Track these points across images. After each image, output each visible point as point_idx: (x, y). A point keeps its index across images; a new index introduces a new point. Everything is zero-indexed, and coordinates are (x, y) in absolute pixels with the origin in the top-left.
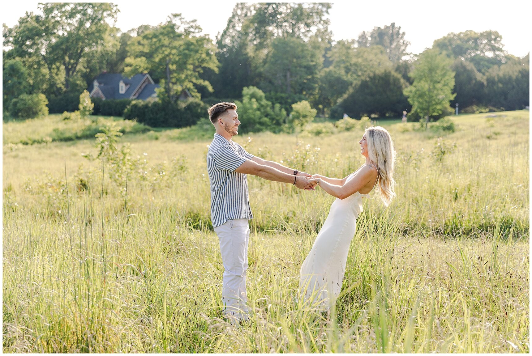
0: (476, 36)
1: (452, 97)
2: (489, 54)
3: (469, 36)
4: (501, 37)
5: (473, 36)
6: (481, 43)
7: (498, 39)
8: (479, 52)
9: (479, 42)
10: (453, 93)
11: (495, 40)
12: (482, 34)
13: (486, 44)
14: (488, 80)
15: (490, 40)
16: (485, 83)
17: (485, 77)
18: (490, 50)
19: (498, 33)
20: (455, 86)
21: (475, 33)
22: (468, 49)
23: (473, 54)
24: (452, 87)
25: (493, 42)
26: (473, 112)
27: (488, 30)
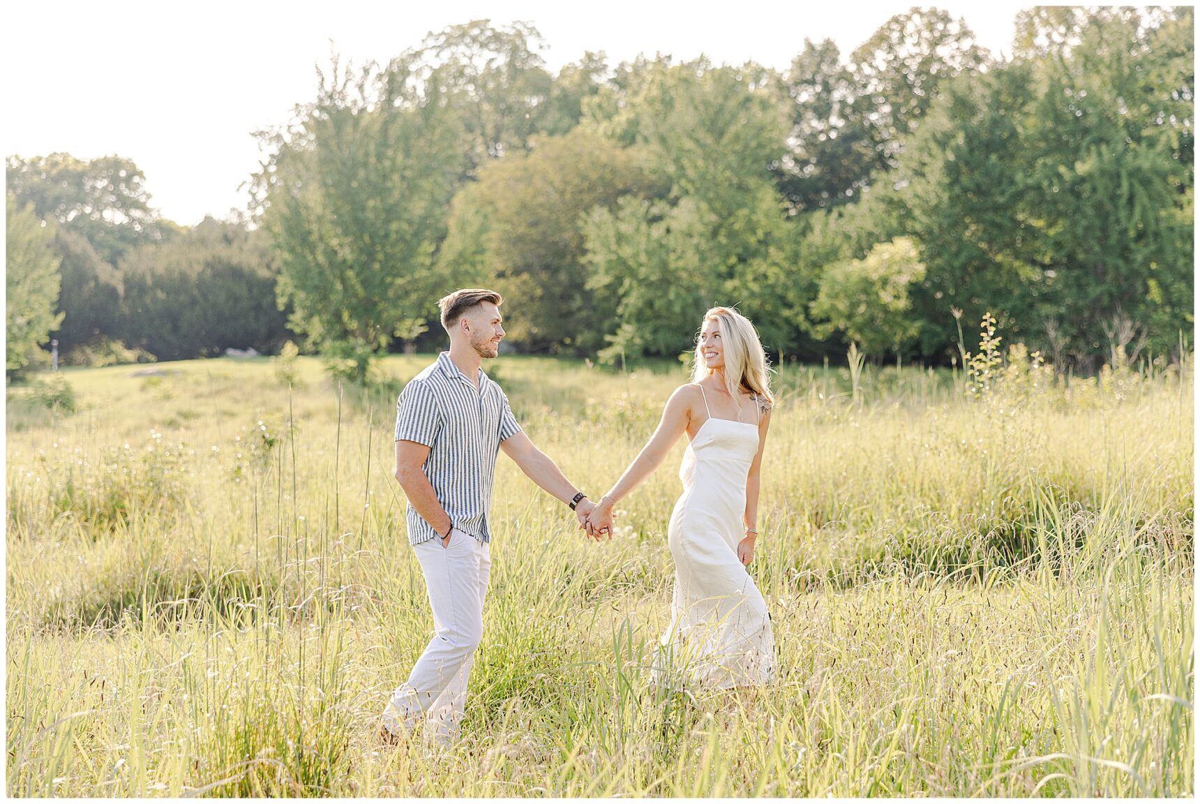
0: (80, 168)
1: (55, 323)
2: (115, 217)
3: (61, 167)
4: (141, 174)
5: (71, 168)
6: (94, 188)
7: (136, 179)
8: (88, 210)
9: (88, 185)
10: (56, 313)
11: (128, 180)
12: (94, 164)
13: (105, 189)
14: (126, 281)
15: (115, 180)
16: (121, 289)
17: (119, 275)
18: (114, 205)
19: (134, 166)
20: (61, 294)
21: (77, 162)
22: (57, 200)
23: (72, 216)
24: (55, 298)
25: (122, 186)
26: (88, 364)
27: (110, 155)
